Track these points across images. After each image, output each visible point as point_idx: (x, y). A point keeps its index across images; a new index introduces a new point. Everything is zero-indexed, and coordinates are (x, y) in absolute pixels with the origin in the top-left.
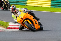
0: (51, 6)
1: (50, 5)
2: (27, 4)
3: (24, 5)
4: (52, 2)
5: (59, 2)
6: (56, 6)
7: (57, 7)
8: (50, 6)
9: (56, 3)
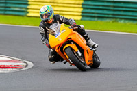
0: (83, 16)
1: (80, 14)
2: (28, 12)
3: (23, 16)
4: (84, 8)
5: (101, 7)
6: (94, 17)
7: (96, 19)
8: (79, 18)
9: (93, 11)
